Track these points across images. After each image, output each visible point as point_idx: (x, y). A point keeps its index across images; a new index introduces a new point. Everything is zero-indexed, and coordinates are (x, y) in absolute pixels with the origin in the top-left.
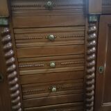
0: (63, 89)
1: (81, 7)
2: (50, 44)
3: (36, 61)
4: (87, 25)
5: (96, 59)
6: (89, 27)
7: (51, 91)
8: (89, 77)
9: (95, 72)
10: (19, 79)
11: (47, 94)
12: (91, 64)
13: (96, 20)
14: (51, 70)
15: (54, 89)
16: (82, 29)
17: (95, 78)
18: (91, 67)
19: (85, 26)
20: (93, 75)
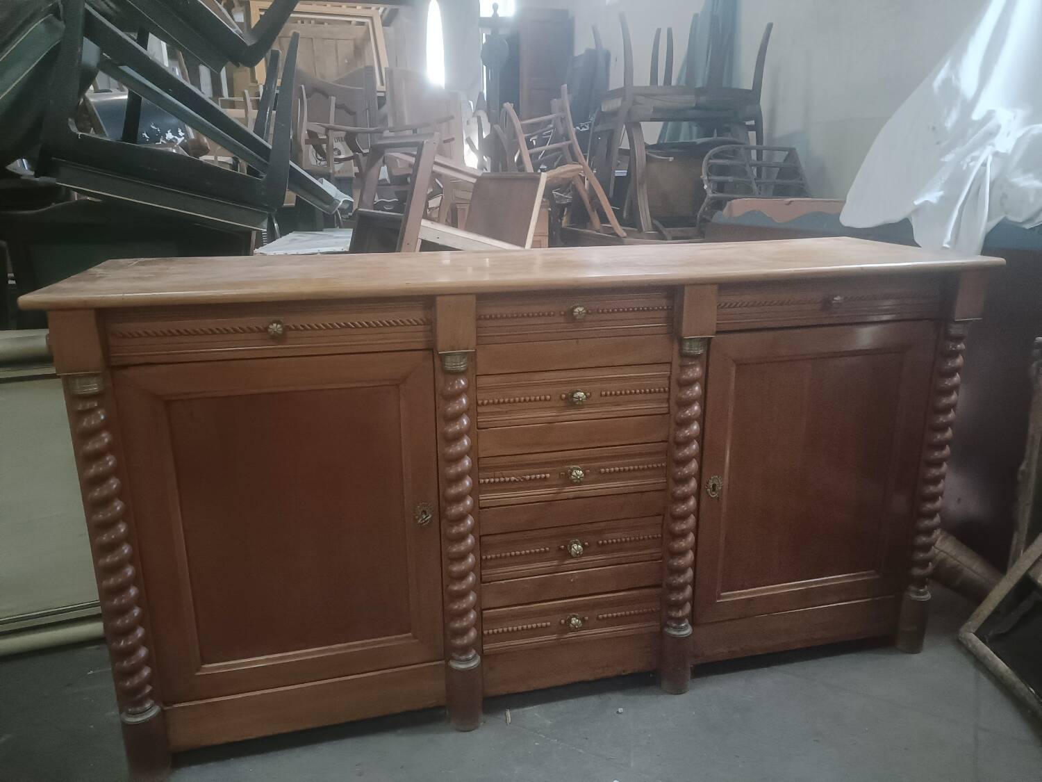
0: (603, 548)
1: (663, 314)
2: (572, 414)
3: (529, 465)
4: (676, 361)
5: (700, 456)
6: (683, 367)
7: (566, 554)
8: (682, 508)
9: (698, 494)
10: (478, 522)
11: (555, 563)
12: (686, 470)
13: (700, 352)
14: (570, 491)
15: (576, 548)
16: (664, 371)
17: (697, 511)
18: (685, 480)
19: (670, 363)
20: (692, 502)
